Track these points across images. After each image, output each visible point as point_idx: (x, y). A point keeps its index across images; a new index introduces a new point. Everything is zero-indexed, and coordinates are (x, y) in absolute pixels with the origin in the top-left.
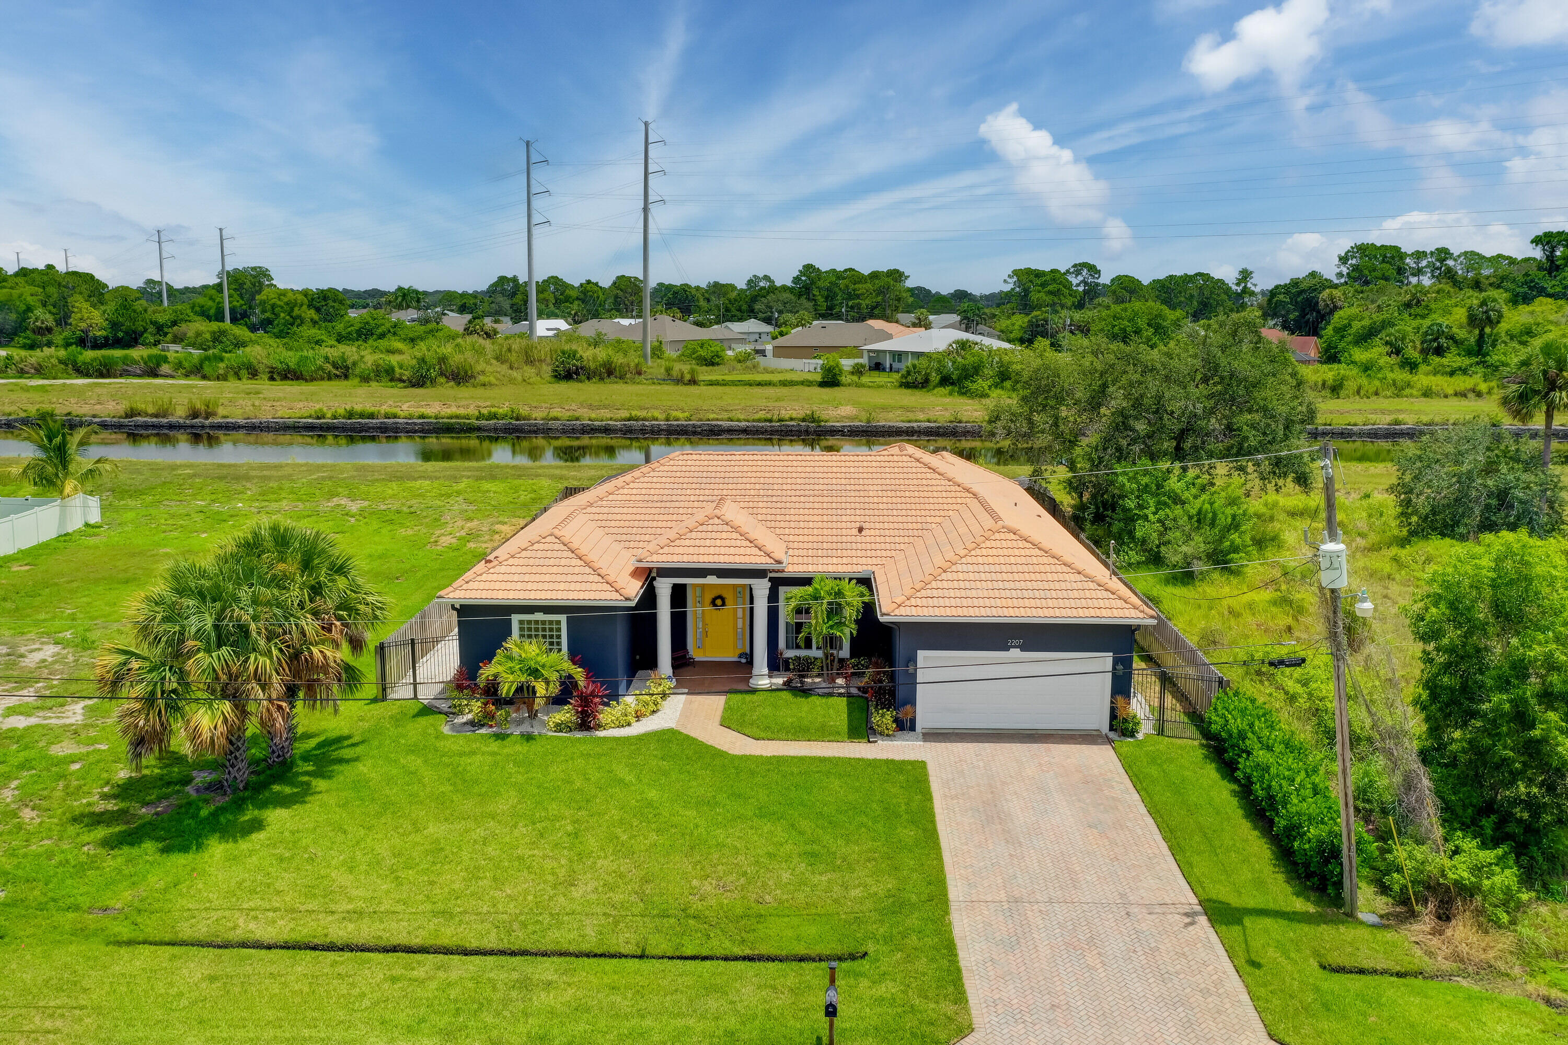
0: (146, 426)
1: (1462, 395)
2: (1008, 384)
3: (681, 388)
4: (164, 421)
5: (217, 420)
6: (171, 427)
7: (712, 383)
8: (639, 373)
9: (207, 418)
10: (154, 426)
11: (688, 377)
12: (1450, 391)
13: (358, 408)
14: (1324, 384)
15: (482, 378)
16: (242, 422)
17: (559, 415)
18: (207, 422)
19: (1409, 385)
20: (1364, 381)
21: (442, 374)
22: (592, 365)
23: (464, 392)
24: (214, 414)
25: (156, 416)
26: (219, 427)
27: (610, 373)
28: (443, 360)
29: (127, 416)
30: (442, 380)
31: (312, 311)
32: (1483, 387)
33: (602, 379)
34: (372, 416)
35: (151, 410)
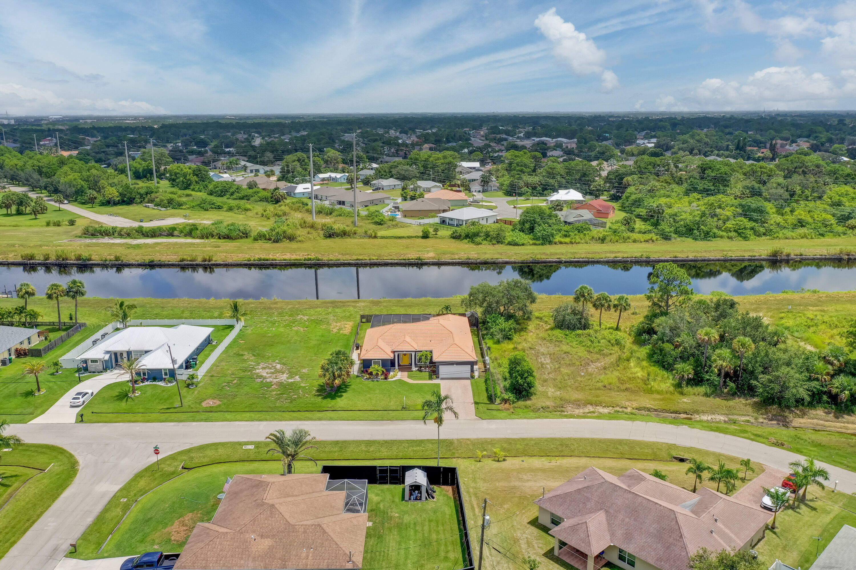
0: (188, 265)
1: (647, 241)
2: (489, 239)
3: (372, 240)
4: (194, 263)
5: (213, 262)
6: (197, 265)
7: (382, 238)
8: (355, 233)
9: (209, 261)
10: (191, 265)
11: (373, 235)
12: (642, 240)
13: (263, 257)
14: (599, 238)
15: (299, 239)
16: (222, 263)
17: (332, 258)
18: (210, 263)
19: (629, 238)
20: (613, 237)
21: (284, 237)
22: (338, 232)
23: (294, 245)
24: (212, 260)
25: (191, 261)
26: (214, 265)
27: (345, 234)
28: (284, 232)
29: (181, 261)
30: (285, 240)
31: (195, 177)
32: (654, 238)
33: (342, 237)
34: (267, 260)
35: (189, 259)
